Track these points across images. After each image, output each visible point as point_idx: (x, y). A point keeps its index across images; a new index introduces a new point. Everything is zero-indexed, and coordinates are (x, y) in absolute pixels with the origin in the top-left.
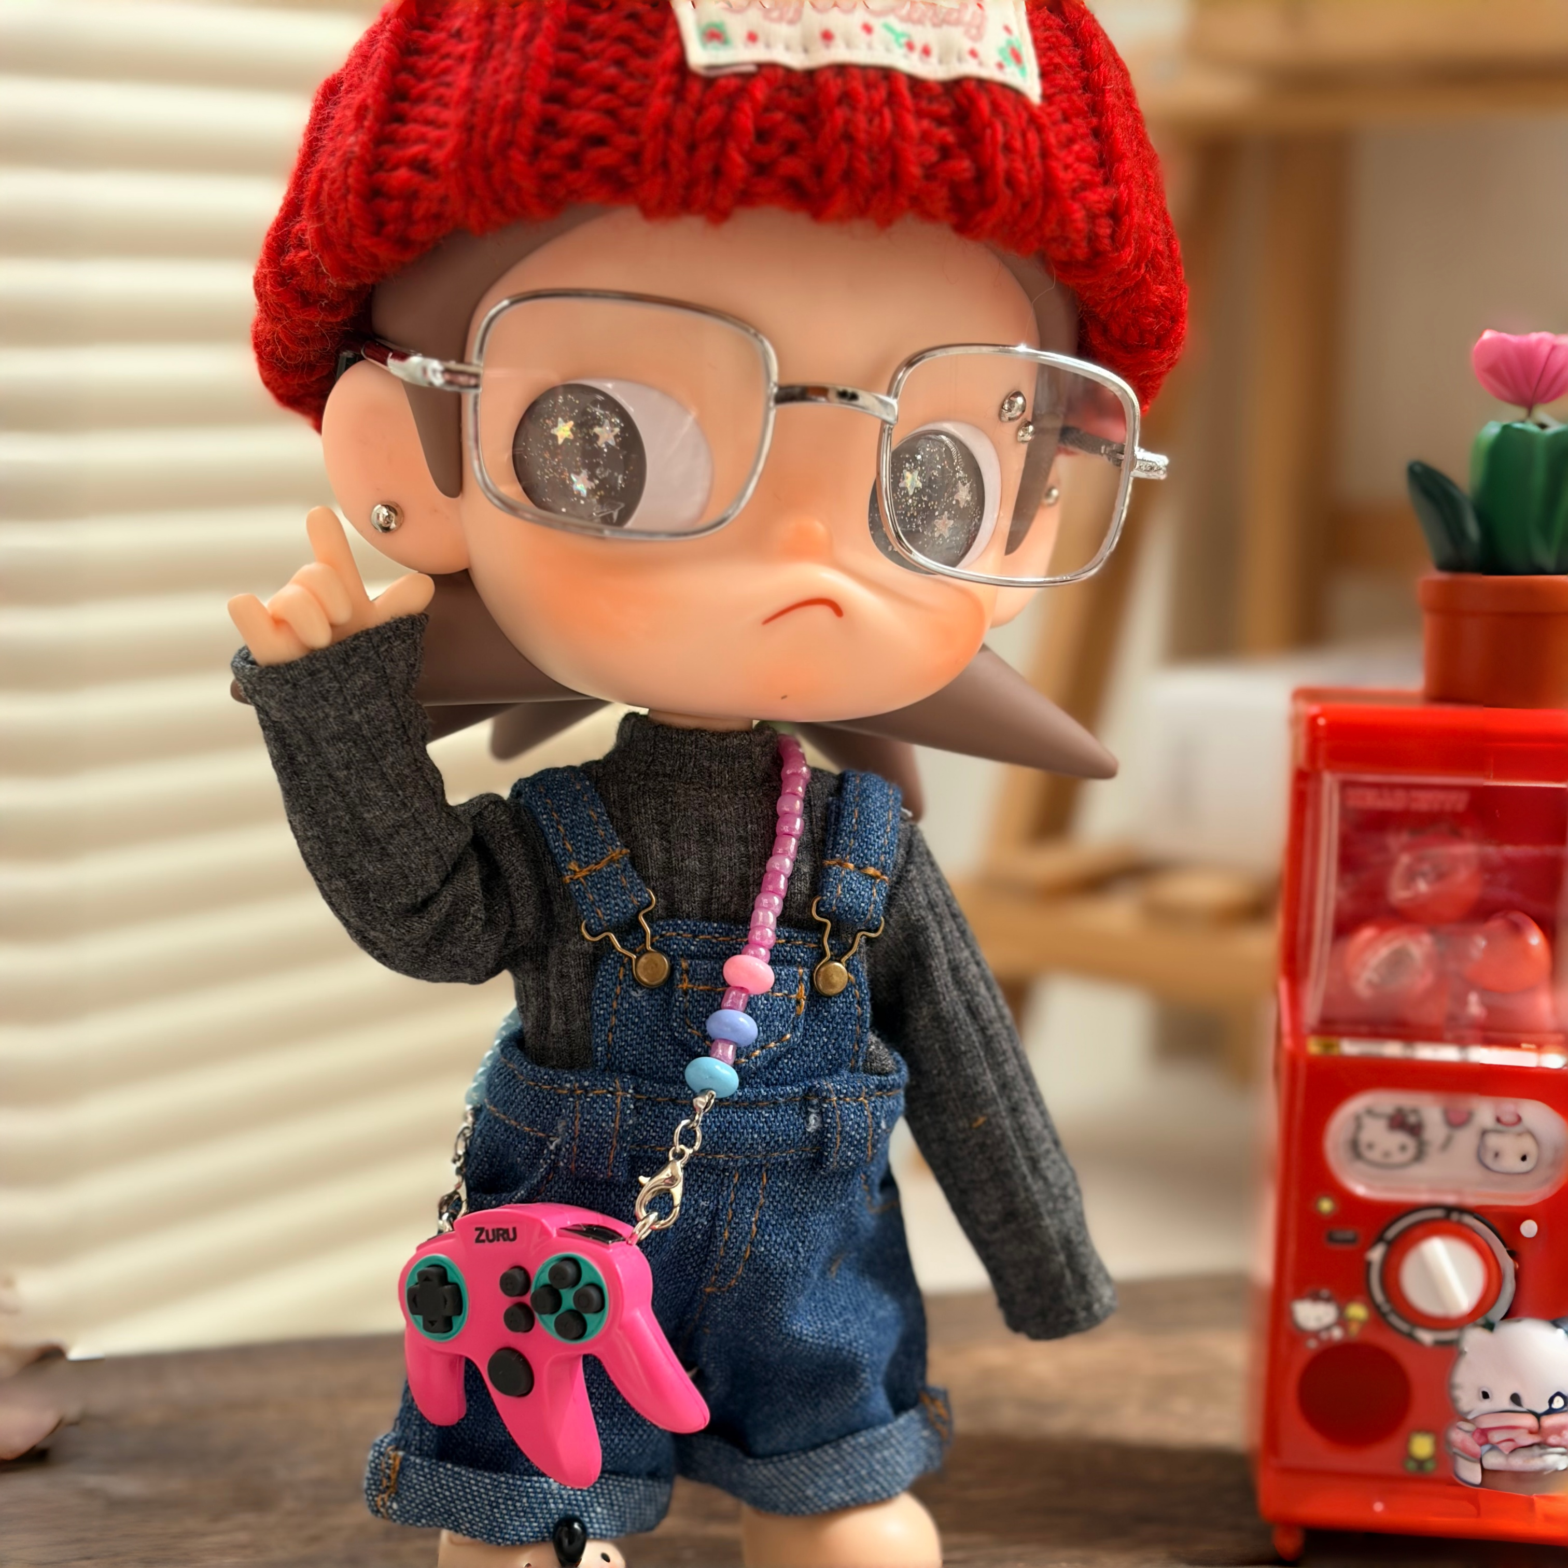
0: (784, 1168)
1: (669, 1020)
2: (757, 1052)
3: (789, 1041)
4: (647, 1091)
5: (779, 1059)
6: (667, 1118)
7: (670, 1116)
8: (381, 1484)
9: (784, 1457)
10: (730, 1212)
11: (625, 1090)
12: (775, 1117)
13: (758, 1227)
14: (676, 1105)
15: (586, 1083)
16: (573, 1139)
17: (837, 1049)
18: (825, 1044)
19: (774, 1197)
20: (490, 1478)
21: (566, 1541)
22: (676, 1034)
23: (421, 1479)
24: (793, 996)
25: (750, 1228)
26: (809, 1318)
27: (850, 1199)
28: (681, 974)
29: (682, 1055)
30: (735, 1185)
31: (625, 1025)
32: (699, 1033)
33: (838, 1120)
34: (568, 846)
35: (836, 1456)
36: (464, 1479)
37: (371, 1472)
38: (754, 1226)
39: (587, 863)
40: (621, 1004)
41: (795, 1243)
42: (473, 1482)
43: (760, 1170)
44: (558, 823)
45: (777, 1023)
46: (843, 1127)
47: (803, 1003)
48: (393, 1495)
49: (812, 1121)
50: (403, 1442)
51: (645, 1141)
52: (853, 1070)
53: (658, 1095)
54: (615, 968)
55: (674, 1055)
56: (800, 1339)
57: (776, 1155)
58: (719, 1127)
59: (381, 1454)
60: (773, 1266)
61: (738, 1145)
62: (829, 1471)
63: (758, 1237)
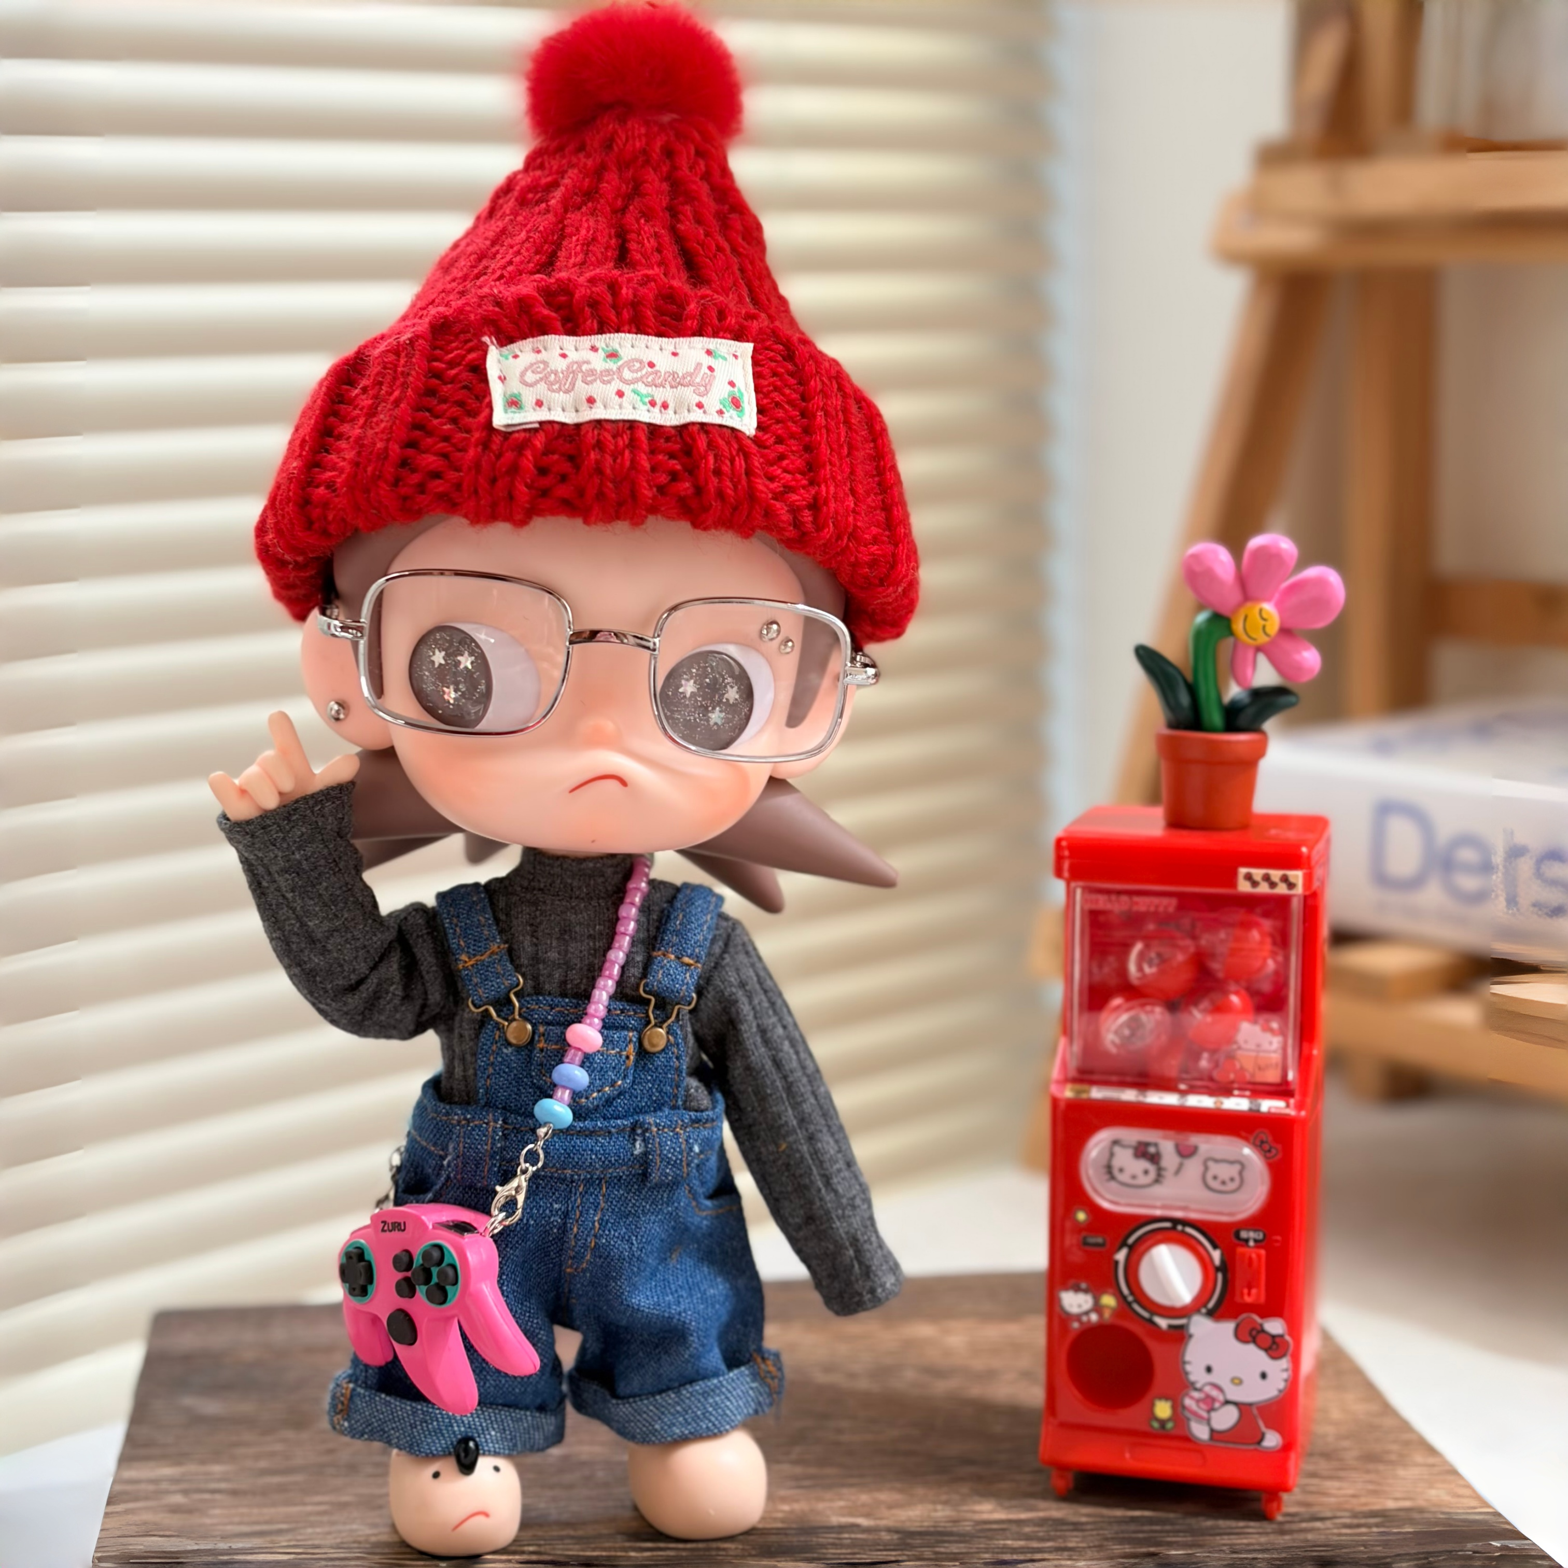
0: (619, 1180)
1: (530, 1070)
2: (595, 1095)
3: (620, 1086)
4: (512, 1123)
5: (614, 1099)
8: (337, 1407)
9: (637, 1399)
10: (578, 1213)
11: (496, 1121)
12: (610, 1142)
13: (600, 1224)
15: (469, 1116)
16: (459, 1157)
17: (660, 1092)
18: (650, 1088)
19: (612, 1202)
20: (411, 1406)
21: (462, 1455)
22: (534, 1081)
23: (364, 1404)
24: (624, 1053)
25: (593, 1224)
26: (648, 1293)
27: (676, 1204)
28: (540, 1037)
29: (539, 1096)
30: (581, 1193)
31: (499, 1074)
32: (546, 1080)
33: (657, 1145)
34: (462, 943)
35: (677, 1399)
36: (392, 1406)
37: (332, 1399)
38: (597, 1224)
39: (475, 955)
40: (496, 1059)
41: (629, 1237)
43: (600, 1182)
44: (456, 925)
45: (610, 1073)
46: (661, 1151)
47: (632, 1058)
48: (345, 1416)
49: (638, 1146)
50: (354, 1378)
51: (512, 1159)
52: (674, 1107)
53: (521, 1126)
54: (493, 1031)
55: (533, 1096)
56: (638, 1310)
57: (610, 1171)
58: (565, 1150)
59: (339, 1386)
60: (612, 1254)
61: (580, 1163)
62: (672, 1410)
63: (601, 1232)
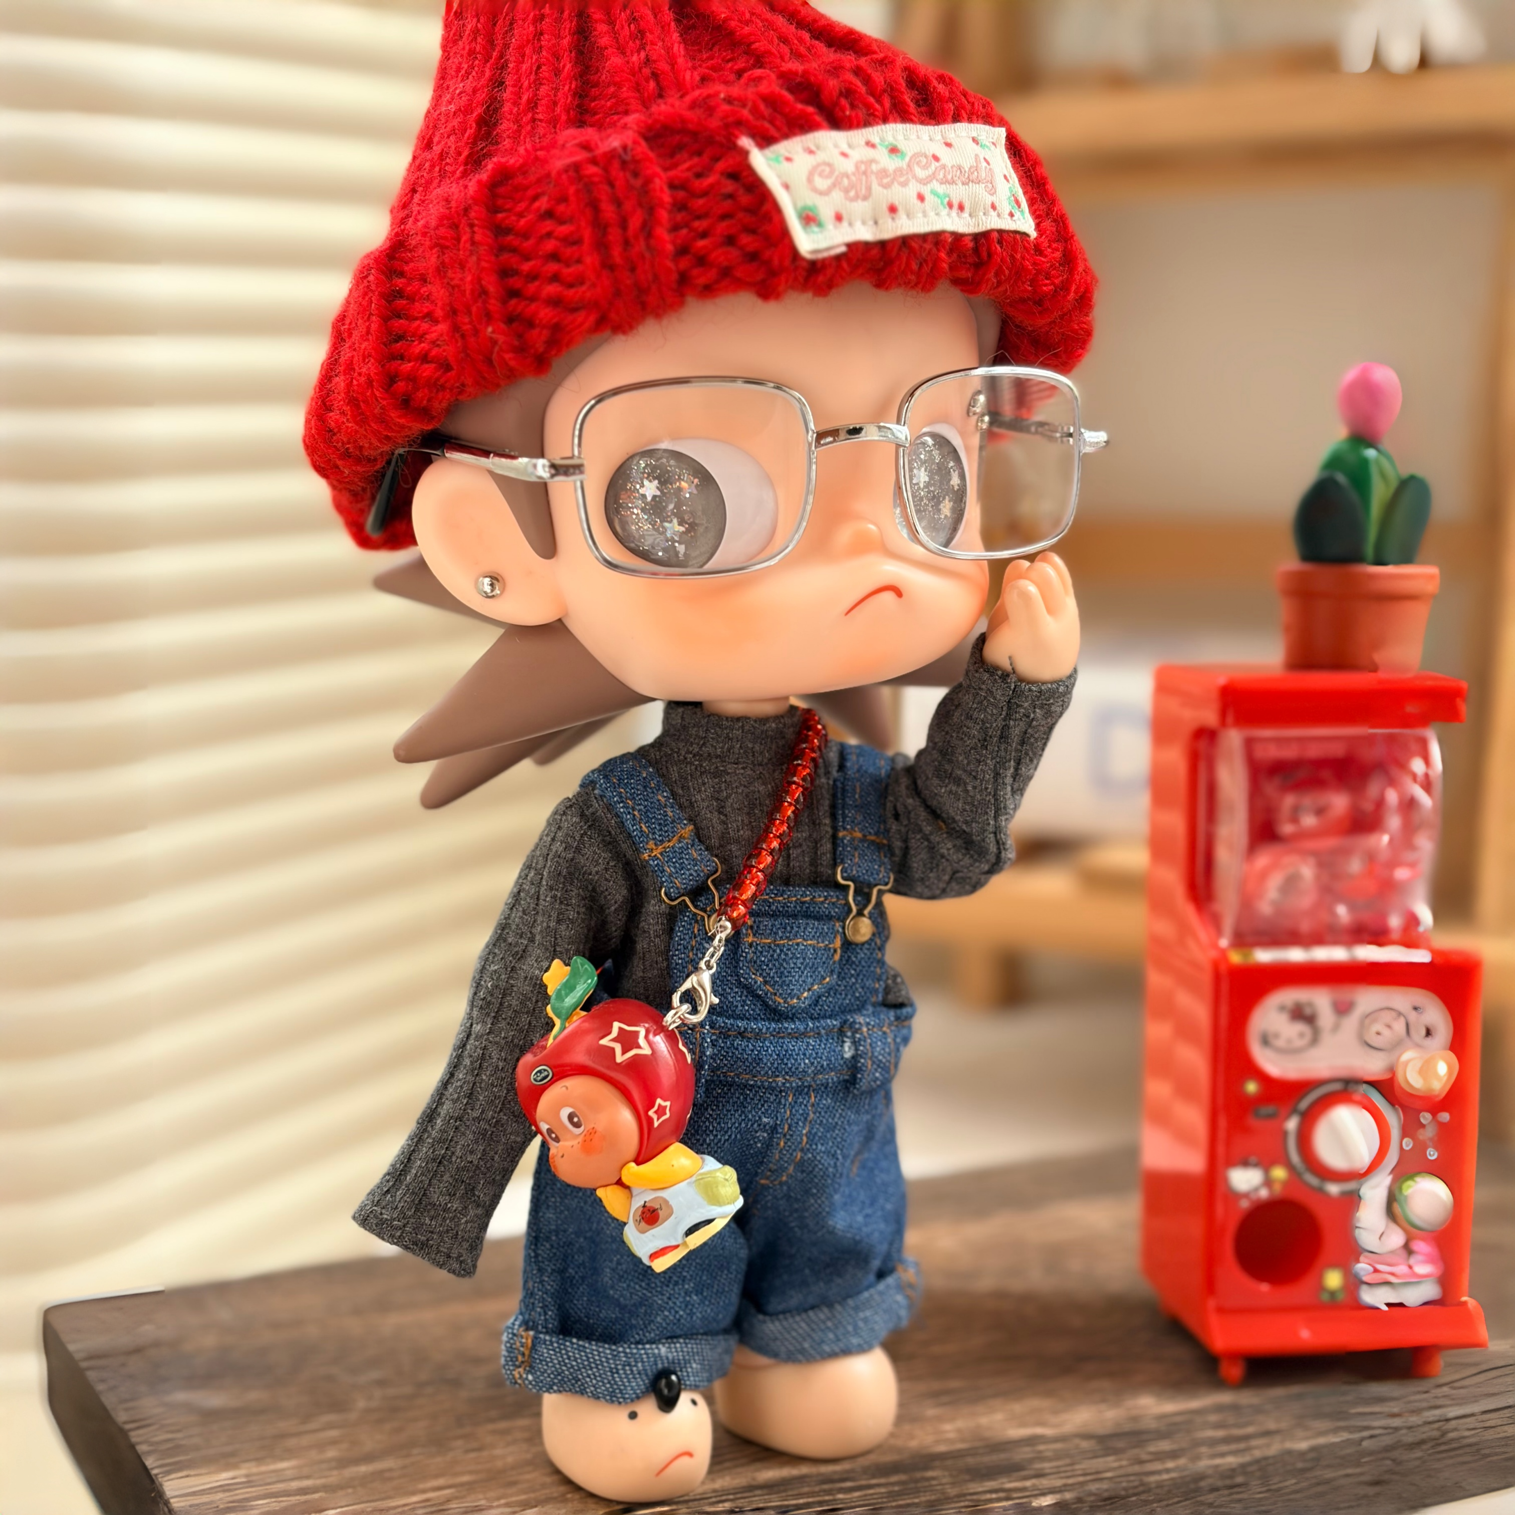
3: (827, 983)
4: (720, 1027)
6: (737, 1049)
7: (739, 1047)
20: (610, 1349)
21: (664, 1391)
24: (832, 946)
28: (747, 930)
33: (867, 1047)
34: (645, 829)
36: (588, 1351)
39: (662, 842)
40: (697, 955)
41: (835, 1151)
42: (595, 1353)
44: (634, 809)
45: (820, 969)
46: (872, 1053)
47: (839, 951)
51: (719, 1068)
52: (876, 1004)
54: (691, 924)
60: (816, 1170)
63: (808, 1146)
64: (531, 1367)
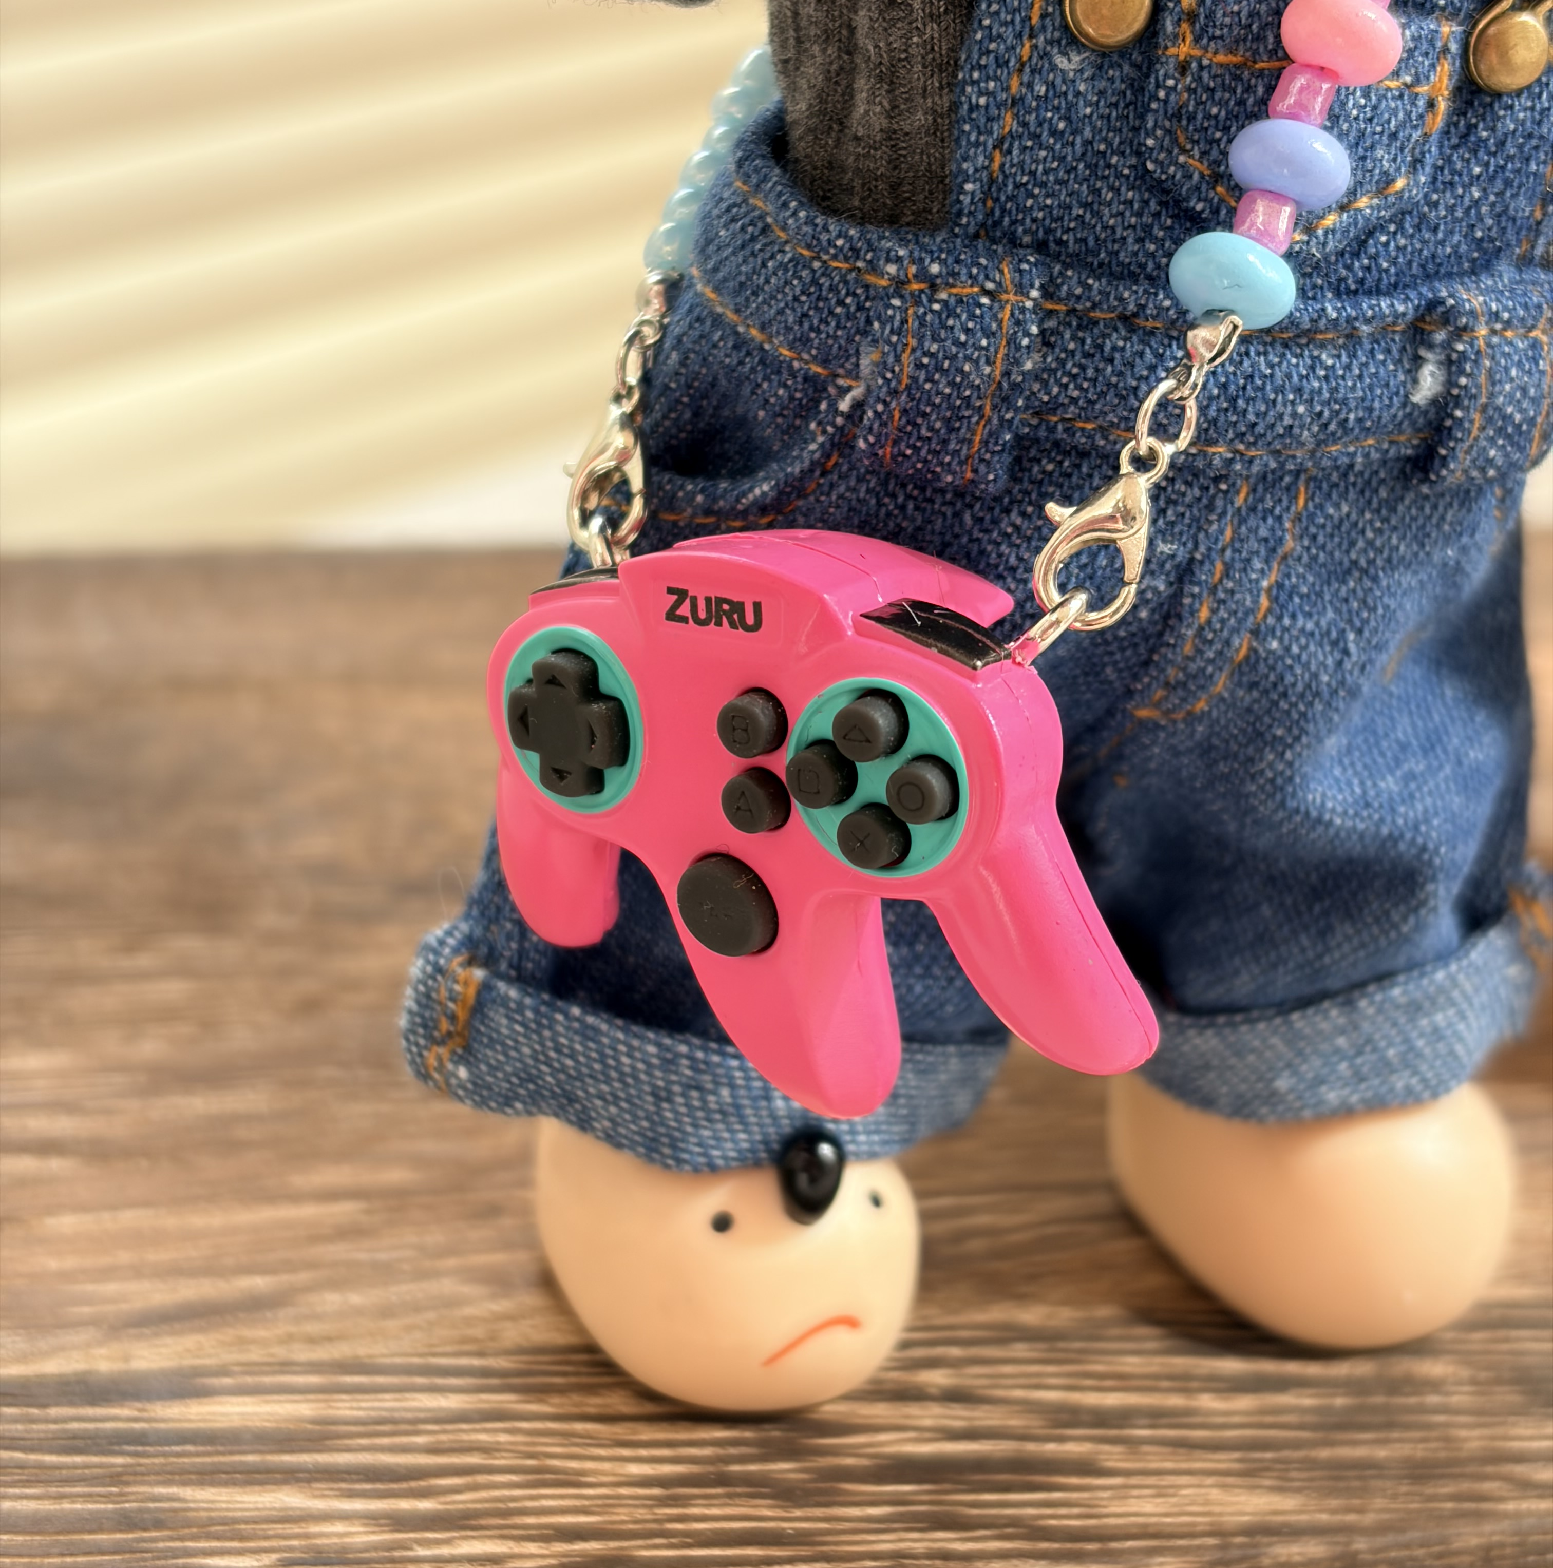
0: (1345, 475)
1: (1136, 130)
2: (1332, 220)
3: (1399, 194)
5: (1370, 233)
6: (1111, 361)
7: (1117, 355)
8: (436, 1028)
10: (1219, 567)
12: (1348, 367)
13: (1272, 600)
14: (1132, 330)
15: (935, 268)
16: (894, 393)
17: (1497, 216)
18: (1476, 203)
19: (1314, 538)
20: (659, 1045)
21: (802, 1176)
22: (1150, 166)
23: (518, 1028)
24: (1423, 89)
25: (1256, 602)
28: (1178, 23)
29: (1157, 215)
30: (1238, 511)
31: (1036, 137)
32: (1204, 168)
33: (1482, 379)
36: (605, 1040)
37: (418, 1002)
38: (1264, 602)
40: (1030, 86)
41: (1343, 632)
42: (622, 1048)
43: (1296, 481)
45: (1379, 153)
46: (1492, 396)
47: (1442, 106)
48: (460, 1051)
49: (1426, 380)
50: (484, 950)
51: (1054, 406)
52: (1525, 262)
53: (1094, 306)
55: (1139, 214)
57: (1335, 449)
59: (439, 970)
60: (1289, 679)
61: (1260, 429)
63: (1271, 620)
64: (467, 1048)
